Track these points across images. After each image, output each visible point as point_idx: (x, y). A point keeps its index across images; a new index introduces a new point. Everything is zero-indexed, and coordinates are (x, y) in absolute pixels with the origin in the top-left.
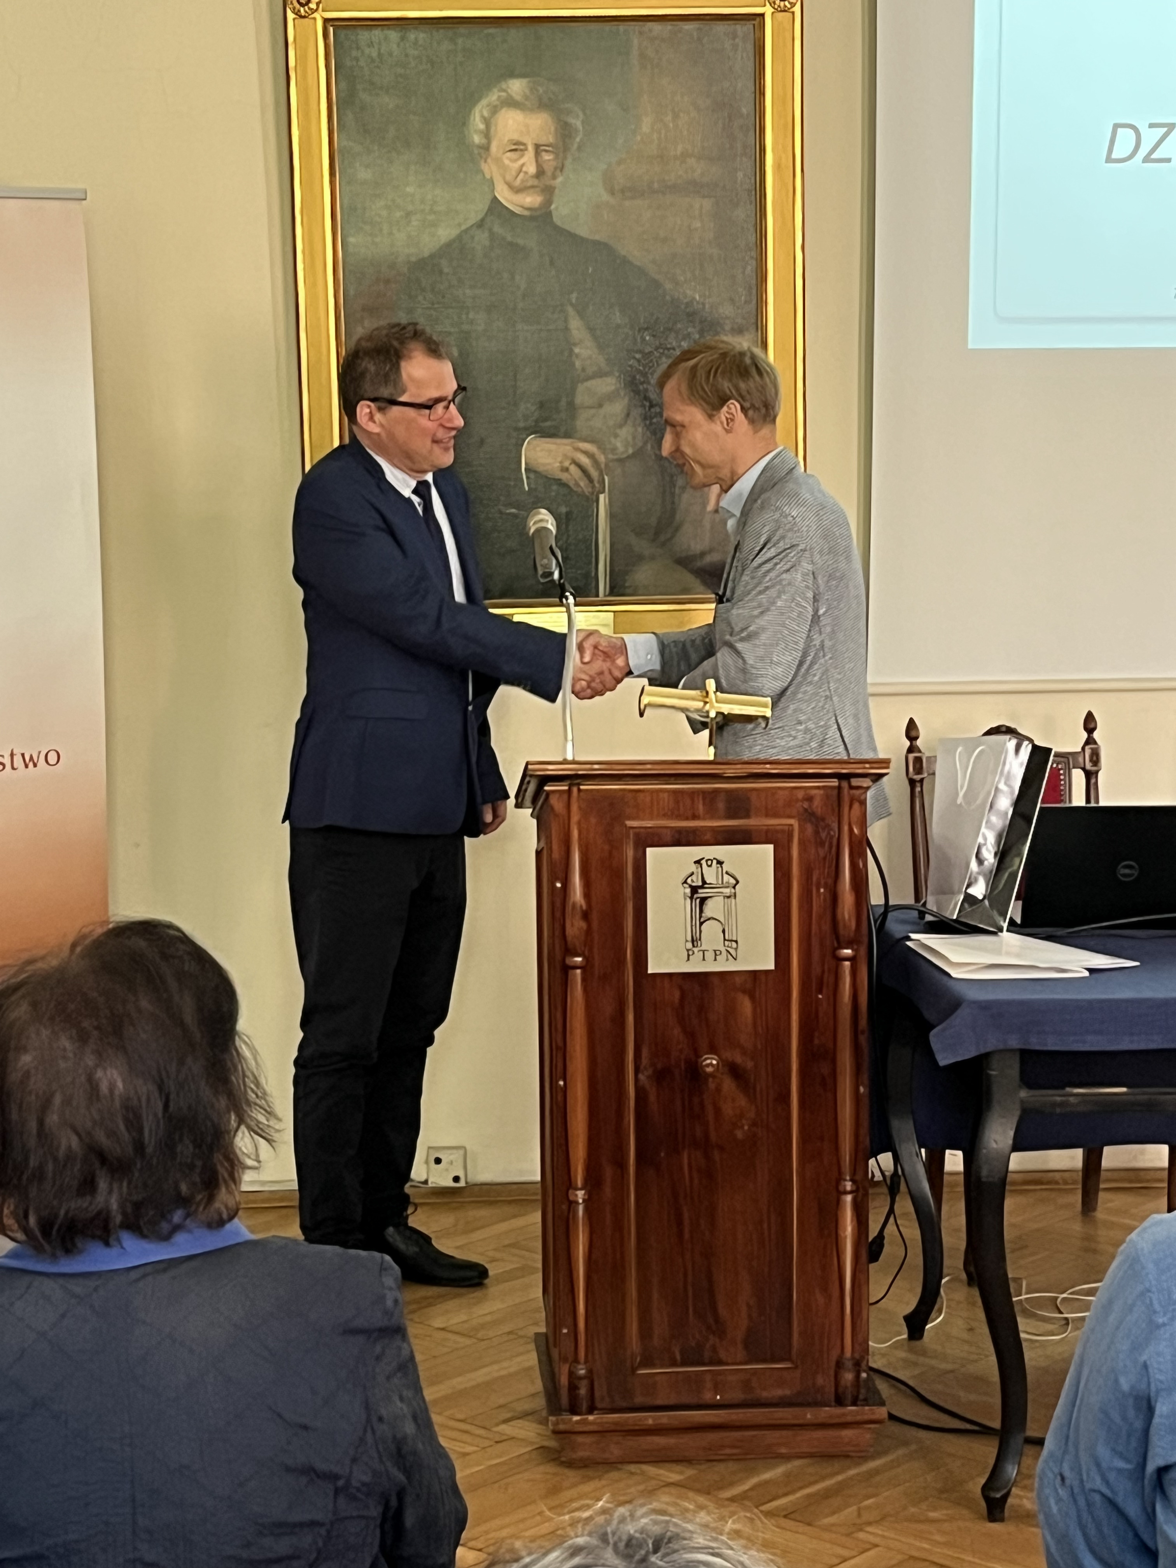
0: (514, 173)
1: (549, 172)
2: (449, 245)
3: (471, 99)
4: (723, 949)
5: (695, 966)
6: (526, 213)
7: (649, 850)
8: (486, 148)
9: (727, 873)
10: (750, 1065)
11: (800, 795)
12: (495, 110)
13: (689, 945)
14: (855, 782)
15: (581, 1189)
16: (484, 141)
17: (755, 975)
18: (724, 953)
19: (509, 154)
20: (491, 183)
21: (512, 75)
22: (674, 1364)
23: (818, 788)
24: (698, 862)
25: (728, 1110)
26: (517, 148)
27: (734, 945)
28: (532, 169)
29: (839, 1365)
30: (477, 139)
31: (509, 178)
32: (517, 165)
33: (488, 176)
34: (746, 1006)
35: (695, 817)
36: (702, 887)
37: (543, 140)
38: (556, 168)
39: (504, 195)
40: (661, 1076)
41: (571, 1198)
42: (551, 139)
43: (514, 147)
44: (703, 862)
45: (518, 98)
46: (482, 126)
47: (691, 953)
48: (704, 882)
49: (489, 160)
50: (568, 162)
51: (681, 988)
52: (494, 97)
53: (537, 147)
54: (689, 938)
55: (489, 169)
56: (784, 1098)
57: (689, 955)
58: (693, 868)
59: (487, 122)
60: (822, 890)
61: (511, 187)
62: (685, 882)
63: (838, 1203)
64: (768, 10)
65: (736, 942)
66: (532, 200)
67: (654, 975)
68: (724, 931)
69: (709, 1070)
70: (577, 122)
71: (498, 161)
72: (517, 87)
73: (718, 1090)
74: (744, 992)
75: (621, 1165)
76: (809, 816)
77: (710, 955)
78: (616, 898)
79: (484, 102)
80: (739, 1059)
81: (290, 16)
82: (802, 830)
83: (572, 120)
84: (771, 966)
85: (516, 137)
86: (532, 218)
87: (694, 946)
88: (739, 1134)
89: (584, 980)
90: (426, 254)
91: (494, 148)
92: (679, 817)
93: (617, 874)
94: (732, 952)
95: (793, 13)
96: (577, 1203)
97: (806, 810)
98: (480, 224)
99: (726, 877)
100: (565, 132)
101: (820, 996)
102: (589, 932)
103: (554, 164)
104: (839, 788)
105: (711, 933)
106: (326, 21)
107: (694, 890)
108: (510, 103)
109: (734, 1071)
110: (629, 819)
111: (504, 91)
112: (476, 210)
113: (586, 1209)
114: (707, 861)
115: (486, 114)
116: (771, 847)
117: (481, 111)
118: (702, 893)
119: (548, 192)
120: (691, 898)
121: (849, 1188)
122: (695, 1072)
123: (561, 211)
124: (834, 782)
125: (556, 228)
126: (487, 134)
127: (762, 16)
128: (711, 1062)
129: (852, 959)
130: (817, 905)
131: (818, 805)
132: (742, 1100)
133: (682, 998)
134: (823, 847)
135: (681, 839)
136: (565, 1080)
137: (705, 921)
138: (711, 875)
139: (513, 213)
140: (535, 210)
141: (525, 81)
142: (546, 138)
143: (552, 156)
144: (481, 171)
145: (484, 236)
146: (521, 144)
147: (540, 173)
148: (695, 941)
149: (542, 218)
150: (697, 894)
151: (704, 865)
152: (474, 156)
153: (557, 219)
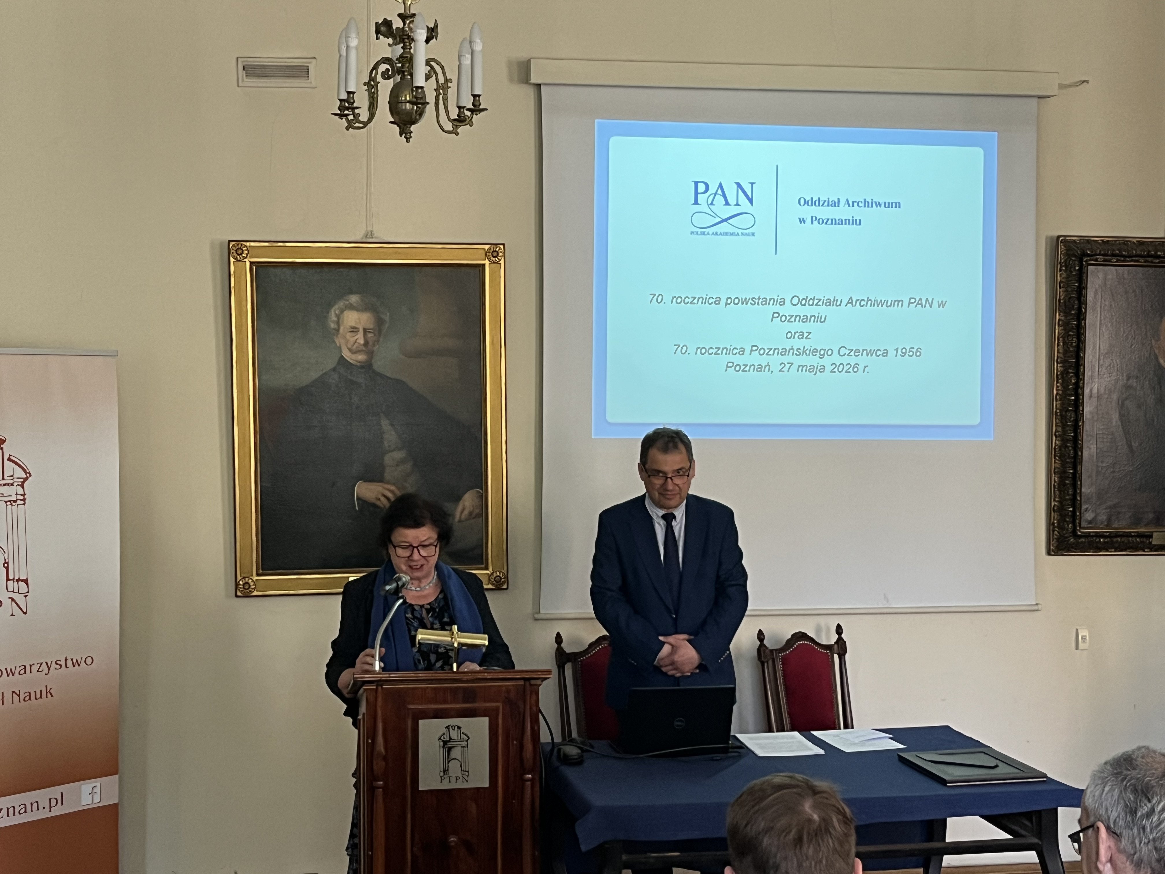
0: (352, 343)
1: (371, 343)
2: (316, 381)
3: (330, 305)
4: (460, 776)
5: (446, 785)
6: (358, 364)
7: (421, 722)
8: (338, 330)
9: (463, 733)
10: (475, 841)
11: (503, 689)
12: (342, 312)
13: (442, 774)
14: (533, 682)
16: (336, 326)
17: (478, 789)
18: (461, 778)
19: (349, 333)
20: (340, 348)
21: (351, 292)
23: (513, 685)
24: (447, 727)
25: (462, 868)
26: (354, 330)
27: (467, 773)
28: (362, 342)
30: (333, 326)
31: (350, 346)
32: (353, 340)
33: (338, 345)
34: (473, 808)
35: (445, 702)
36: (449, 741)
37: (368, 326)
38: (375, 341)
39: (346, 354)
40: (426, 848)
42: (372, 326)
43: (352, 330)
44: (450, 727)
45: (355, 304)
46: (336, 319)
47: (443, 778)
48: (450, 739)
49: (339, 336)
50: (381, 339)
51: (437, 798)
52: (341, 304)
53: (365, 331)
54: (442, 770)
55: (339, 341)
56: (494, 859)
57: (442, 779)
58: (445, 730)
59: (338, 317)
60: (515, 742)
61: (350, 350)
62: (440, 739)
64: (487, 262)
65: (468, 772)
66: (361, 357)
67: (423, 791)
68: (461, 766)
69: (453, 844)
70: (387, 317)
71: (344, 337)
72: (354, 299)
73: (457, 855)
74: (472, 799)
76: (508, 701)
77: (453, 780)
78: (402, 748)
79: (337, 307)
80: (469, 837)
81: (232, 260)
82: (503, 710)
83: (383, 316)
84: (487, 785)
85: (353, 324)
86: (362, 367)
87: (444, 774)
89: (384, 794)
90: (304, 384)
91: (341, 330)
92: (436, 702)
93: (403, 735)
94: (466, 777)
95: (500, 264)
97: (506, 698)
98: (334, 370)
99: (462, 735)
100: (380, 322)
101: (514, 801)
102: (386, 768)
103: (374, 339)
104: (524, 685)
105: (454, 768)
106: (251, 263)
107: (445, 743)
108: (351, 307)
109: (467, 844)
110: (410, 704)
111: (348, 301)
112: (331, 363)
114: (452, 727)
115: (337, 312)
116: (487, 719)
117: (335, 312)
118: (450, 744)
119: (371, 354)
120: (443, 747)
122: (444, 846)
124: (522, 683)
125: (374, 371)
126: (338, 323)
127: (484, 265)
128: (453, 839)
129: (532, 780)
130: (512, 750)
131: (513, 694)
132: (470, 861)
133: (438, 804)
134: (516, 718)
135: (438, 714)
136: (372, 851)
137: (451, 760)
138: (454, 735)
139: (351, 364)
140: (364, 362)
141: (359, 295)
142: (370, 326)
143: (372, 335)
144: (334, 342)
145: (336, 376)
146: (356, 328)
147: (366, 344)
148: (445, 771)
149: (367, 367)
150: (447, 745)
151: (451, 728)
152: (331, 334)
153: (375, 367)
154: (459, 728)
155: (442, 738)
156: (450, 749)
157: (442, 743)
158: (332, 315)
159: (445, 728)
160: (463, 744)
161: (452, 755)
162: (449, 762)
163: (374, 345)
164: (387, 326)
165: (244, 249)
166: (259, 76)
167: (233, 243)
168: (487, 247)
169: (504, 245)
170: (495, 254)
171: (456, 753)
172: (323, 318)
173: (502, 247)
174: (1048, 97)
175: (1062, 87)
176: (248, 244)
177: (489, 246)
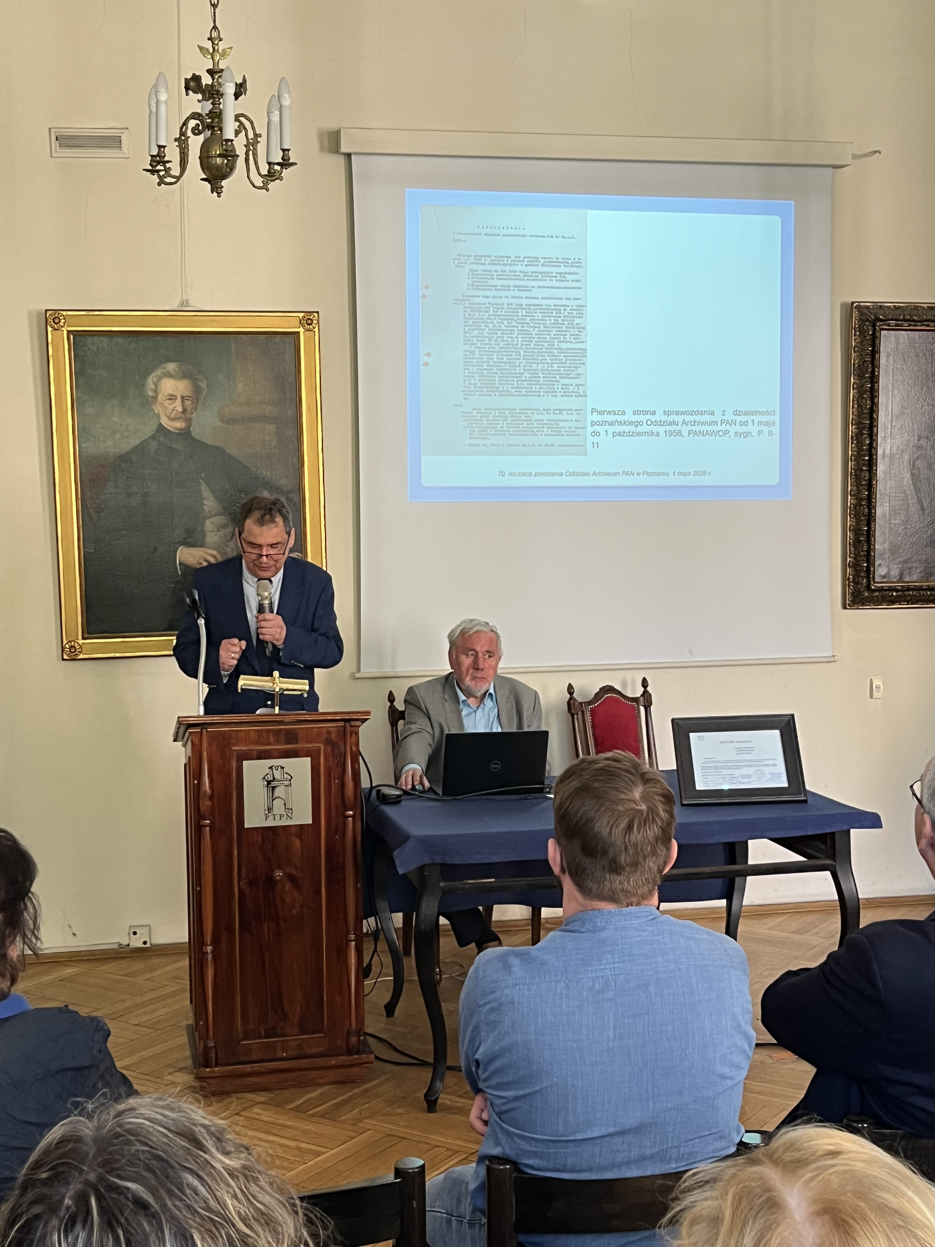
0: (170, 411)
1: (189, 411)
2: (136, 448)
4: (284, 813)
5: (270, 823)
6: (177, 431)
7: (245, 763)
8: (155, 398)
9: (286, 773)
10: (300, 875)
11: (325, 730)
12: (160, 379)
13: (267, 812)
14: (353, 723)
15: (210, 945)
16: (154, 394)
17: (301, 826)
18: (285, 816)
19: (167, 401)
20: (158, 416)
21: (169, 360)
22: (261, 1037)
23: (334, 727)
24: (271, 768)
25: (288, 900)
26: (172, 398)
27: (290, 811)
28: (180, 409)
29: (349, 1033)
30: (150, 393)
31: (168, 414)
32: (171, 407)
33: (156, 412)
34: (297, 843)
35: (269, 744)
36: (273, 781)
37: (186, 394)
38: (192, 409)
39: (165, 422)
40: (252, 883)
41: (204, 950)
42: (190, 395)
43: (170, 398)
45: (173, 373)
46: (153, 387)
47: (268, 816)
48: (274, 778)
49: (157, 404)
50: (199, 406)
51: (262, 835)
52: (158, 372)
53: (182, 398)
54: (266, 808)
55: (157, 408)
56: (318, 892)
57: (266, 817)
58: (268, 771)
59: (156, 384)
60: (336, 781)
61: (169, 418)
62: (264, 778)
63: (347, 946)
64: (301, 330)
65: (292, 809)
66: (179, 425)
67: (248, 829)
68: (285, 804)
69: (278, 878)
70: (203, 385)
71: (162, 405)
72: (171, 367)
73: (283, 887)
74: (296, 835)
75: (231, 931)
76: (329, 742)
77: (277, 817)
78: (227, 788)
79: (154, 374)
80: (294, 872)
81: (49, 329)
82: (325, 749)
83: (200, 384)
84: (310, 822)
85: (172, 392)
86: (180, 434)
87: (269, 813)
88: (294, 912)
89: (210, 832)
90: (124, 452)
91: (159, 398)
92: (260, 744)
93: (229, 774)
94: (290, 815)
95: (315, 332)
96: (207, 953)
97: (327, 739)
98: (153, 437)
99: (286, 775)
100: (197, 390)
101: (336, 837)
102: (212, 808)
103: (191, 406)
104: (345, 727)
105: (278, 805)
106: (69, 332)
107: (269, 782)
108: (169, 375)
109: (292, 878)
110: (234, 746)
111: (164, 368)
112: (149, 430)
113: (213, 956)
114: (275, 767)
115: (155, 380)
116: (309, 759)
117: (152, 379)
118: (273, 784)
119: (189, 421)
120: (267, 787)
121: (353, 938)
122: (270, 880)
123: (196, 431)
124: (342, 724)
125: (193, 439)
126: (156, 391)
127: (299, 333)
128: (279, 874)
129: (352, 816)
130: (334, 788)
131: (334, 736)
132: (296, 894)
133: (263, 840)
134: (337, 758)
135: (261, 756)
136: (200, 887)
137: (275, 799)
138: (278, 774)
139: (170, 431)
140: (182, 430)
141: (176, 364)
142: (187, 393)
143: (190, 402)
144: (153, 410)
145: (155, 443)
146: (174, 396)
147: (184, 411)
148: (270, 809)
149: (185, 434)
150: (271, 785)
151: (274, 769)
152: (148, 403)
153: (194, 434)
154: (282, 768)
155: (266, 778)
156: (274, 788)
157: (266, 783)
158: (150, 383)
159: (269, 768)
160: (286, 783)
161: (276, 794)
162: (273, 801)
163: (192, 413)
164: (204, 394)
165: (61, 318)
166: (72, 147)
167: (51, 312)
168: (301, 315)
169: (318, 312)
170: (309, 322)
171: (278, 792)
173: (316, 315)
174: (842, 167)
175: (855, 157)
176: (64, 313)
177: (303, 314)
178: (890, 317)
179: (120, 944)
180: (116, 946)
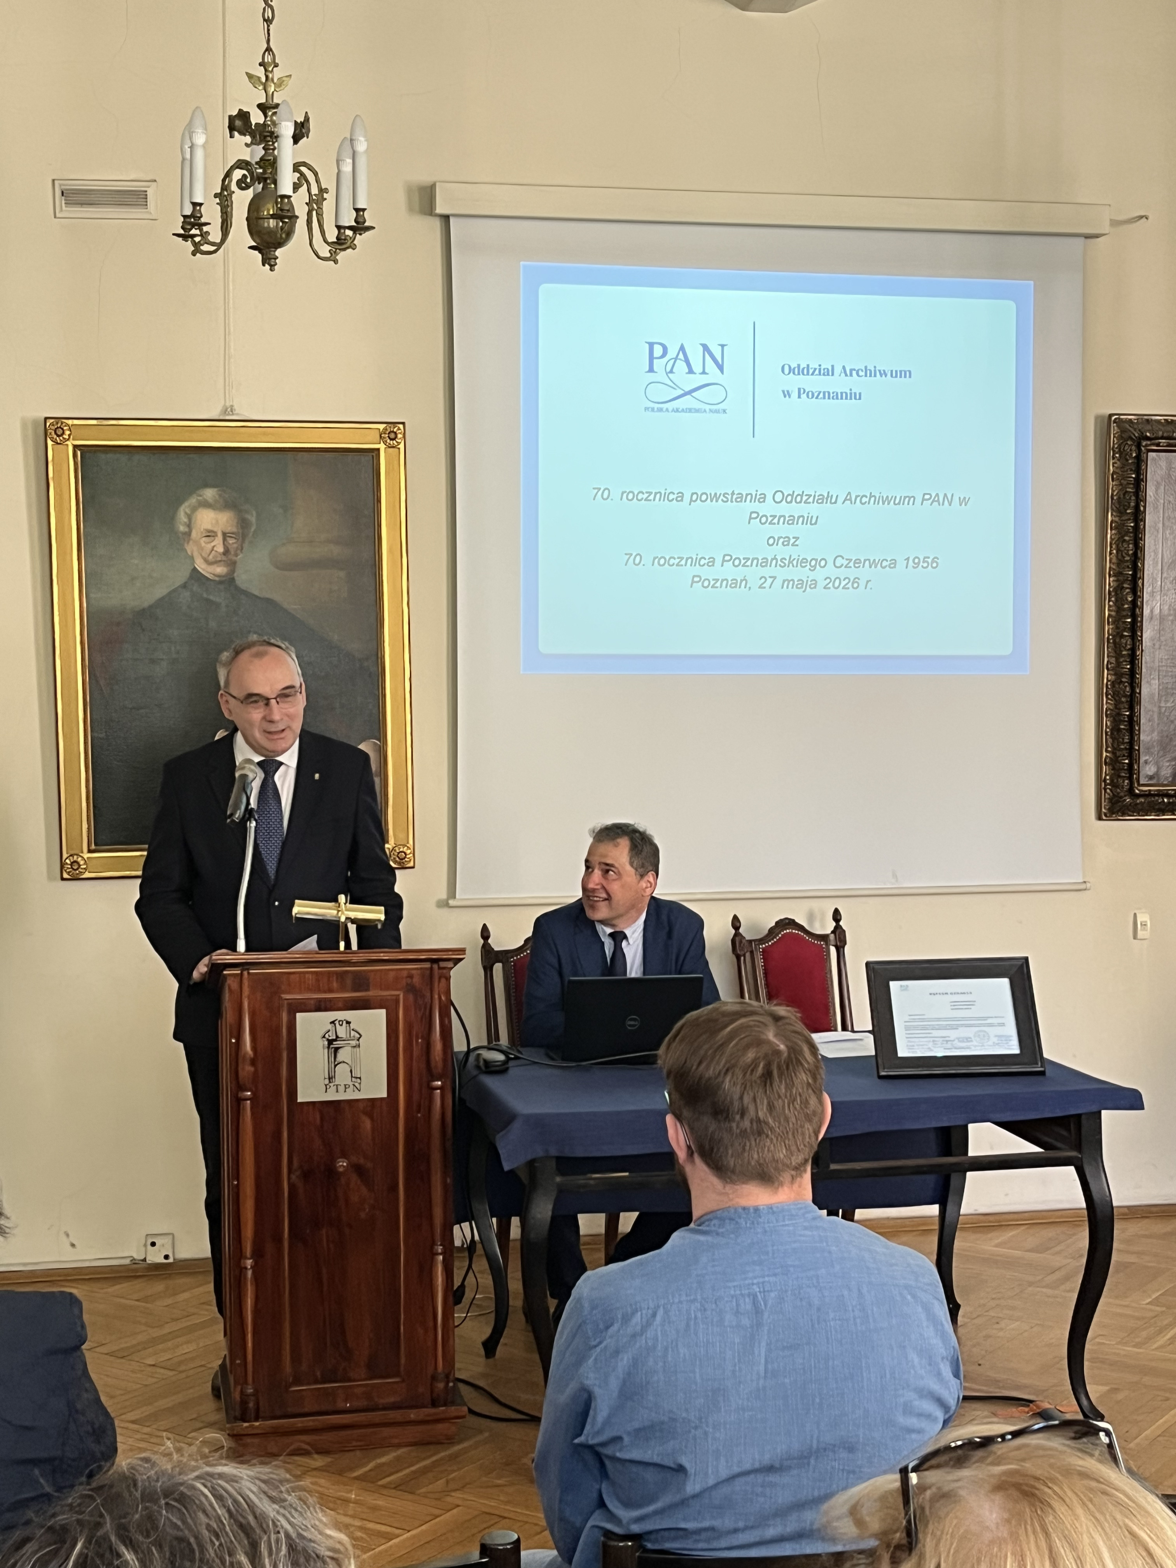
0: (208, 552)
1: (232, 551)
2: (162, 599)
3: (179, 502)
4: (351, 1084)
5: (331, 1096)
6: (217, 579)
7: (298, 1015)
8: (188, 534)
9: (353, 1030)
10: (369, 1165)
11: (405, 974)
12: (194, 509)
13: (327, 1081)
14: (442, 964)
15: (250, 1259)
16: (187, 530)
17: (373, 1101)
18: (352, 1086)
19: (204, 539)
20: (192, 558)
21: (206, 485)
22: (316, 1382)
23: (417, 969)
24: (333, 1022)
25: (354, 1198)
26: (210, 534)
27: (358, 1080)
28: (221, 549)
29: (434, 1378)
30: (182, 528)
31: (205, 555)
32: (210, 546)
33: (190, 553)
34: (367, 1124)
35: (331, 991)
36: (335, 1040)
37: (229, 529)
38: (237, 549)
39: (201, 566)
40: (306, 1175)
41: (243, 1266)
42: (234, 530)
43: (208, 534)
44: (337, 1022)
45: (210, 501)
46: (186, 520)
47: (328, 1087)
48: (337, 1037)
49: (191, 542)
50: (246, 545)
51: (321, 1112)
52: (193, 500)
53: (225, 535)
54: (327, 1076)
55: (190, 548)
56: (394, 1188)
57: (326, 1089)
58: (330, 1027)
59: (189, 517)
60: (420, 1040)
61: (206, 561)
62: (324, 1037)
63: (433, 1262)
64: (382, 446)
65: (360, 1078)
66: (220, 570)
67: (302, 1103)
68: (351, 1071)
69: (341, 1170)
70: (252, 518)
71: (197, 543)
72: (209, 494)
73: (347, 1184)
74: (365, 1113)
75: (278, 1240)
76: (410, 989)
77: (341, 1089)
78: (275, 1049)
79: (186, 504)
80: (362, 1161)
81: (50, 443)
82: (406, 999)
83: (248, 516)
84: (384, 1095)
85: (209, 527)
86: (221, 582)
87: (330, 1082)
88: (363, 1215)
89: (252, 1108)
90: (146, 605)
91: (194, 534)
92: (319, 991)
93: (276, 1032)
94: (357, 1085)
95: (399, 448)
96: (246, 1268)
97: (408, 985)
98: (184, 586)
99: (353, 1033)
100: (243, 524)
101: (419, 1115)
102: (255, 1074)
103: (235, 545)
104: (431, 969)
105: (342, 1072)
106: (75, 447)
107: (330, 1042)
108: (206, 505)
109: (358, 1169)
110: (284, 994)
111: (201, 496)
112: (181, 576)
113: (254, 1273)
114: (339, 1021)
115: (188, 511)
116: (383, 1012)
117: (185, 510)
118: (336, 1044)
119: (232, 565)
120: (328, 1047)
121: (440, 1251)
122: (331, 1172)
123: (242, 579)
124: (427, 965)
125: (237, 588)
126: (189, 526)
127: (378, 450)
128: (342, 1164)
129: (441, 1088)
130: (416, 1051)
131: (416, 980)
132: (364, 1190)
133: (322, 1119)
134: (420, 1010)
135: (321, 1006)
136: (238, 1181)
137: (338, 1064)
138: (342, 1031)
139: (208, 579)
140: (223, 576)
141: (216, 490)
142: (231, 529)
143: (234, 541)
144: (185, 550)
145: (186, 594)
146: (213, 532)
147: (226, 552)
148: (330, 1079)
149: (229, 581)
150: (333, 1045)
151: (337, 1024)
152: (180, 540)
153: (239, 582)
154: (348, 1023)
155: (327, 1036)
156: (336, 1050)
157: (326, 1043)
158: (182, 515)
159: (331, 1023)
160: (354, 1043)
161: (339, 1058)
162: (335, 1066)
163: (236, 555)
164: (253, 529)
165: (65, 428)
166: (82, 204)
167: (52, 421)
168: (382, 427)
169: (403, 423)
170: (392, 436)
171: (342, 1055)
172: (170, 519)
173: (401, 426)
174: (1097, 236)
175: (1115, 223)
176: (70, 422)
177: (385, 425)
178: (1160, 433)
179: (134, 1259)
180: (127, 1262)
